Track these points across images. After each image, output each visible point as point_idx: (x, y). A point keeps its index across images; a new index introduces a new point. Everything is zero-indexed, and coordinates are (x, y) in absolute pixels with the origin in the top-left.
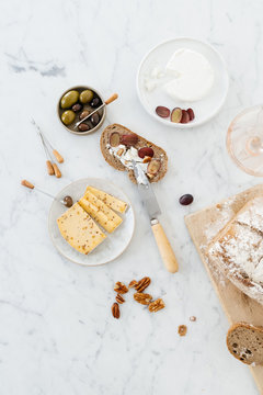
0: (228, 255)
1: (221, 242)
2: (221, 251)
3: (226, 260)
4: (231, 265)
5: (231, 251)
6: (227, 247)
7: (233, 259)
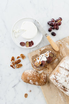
0: (57, 79)
1: (54, 75)
2: (55, 78)
3: (57, 81)
4: (59, 83)
5: (58, 78)
6: (57, 77)
7: (59, 81)
